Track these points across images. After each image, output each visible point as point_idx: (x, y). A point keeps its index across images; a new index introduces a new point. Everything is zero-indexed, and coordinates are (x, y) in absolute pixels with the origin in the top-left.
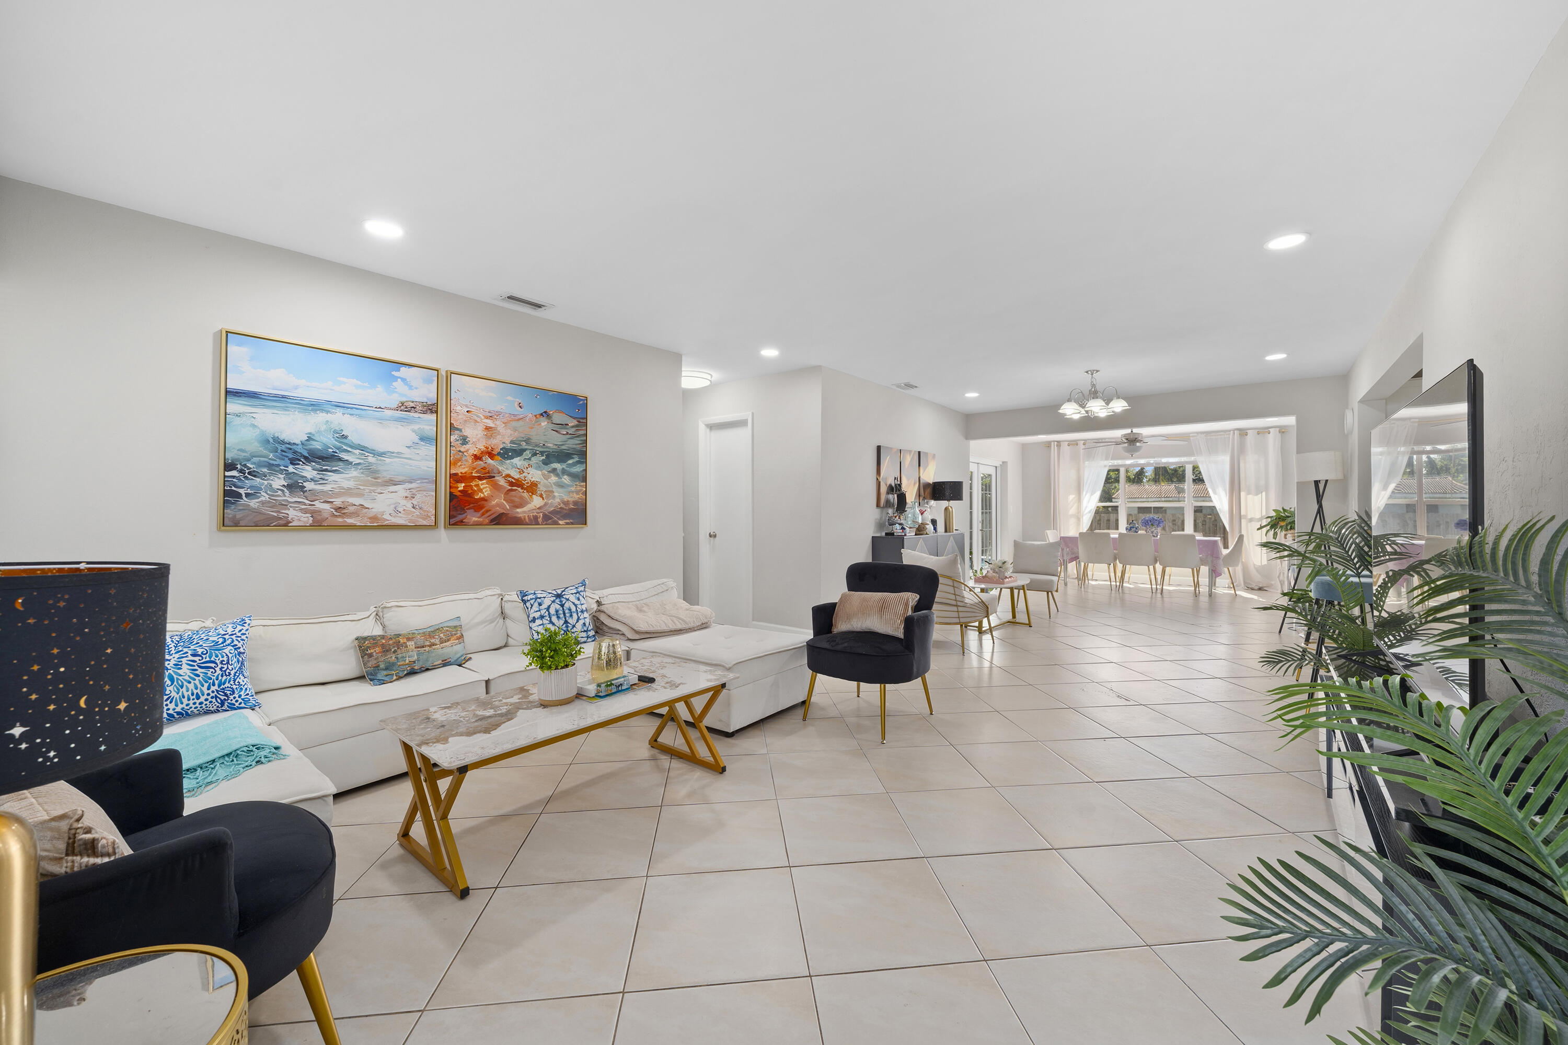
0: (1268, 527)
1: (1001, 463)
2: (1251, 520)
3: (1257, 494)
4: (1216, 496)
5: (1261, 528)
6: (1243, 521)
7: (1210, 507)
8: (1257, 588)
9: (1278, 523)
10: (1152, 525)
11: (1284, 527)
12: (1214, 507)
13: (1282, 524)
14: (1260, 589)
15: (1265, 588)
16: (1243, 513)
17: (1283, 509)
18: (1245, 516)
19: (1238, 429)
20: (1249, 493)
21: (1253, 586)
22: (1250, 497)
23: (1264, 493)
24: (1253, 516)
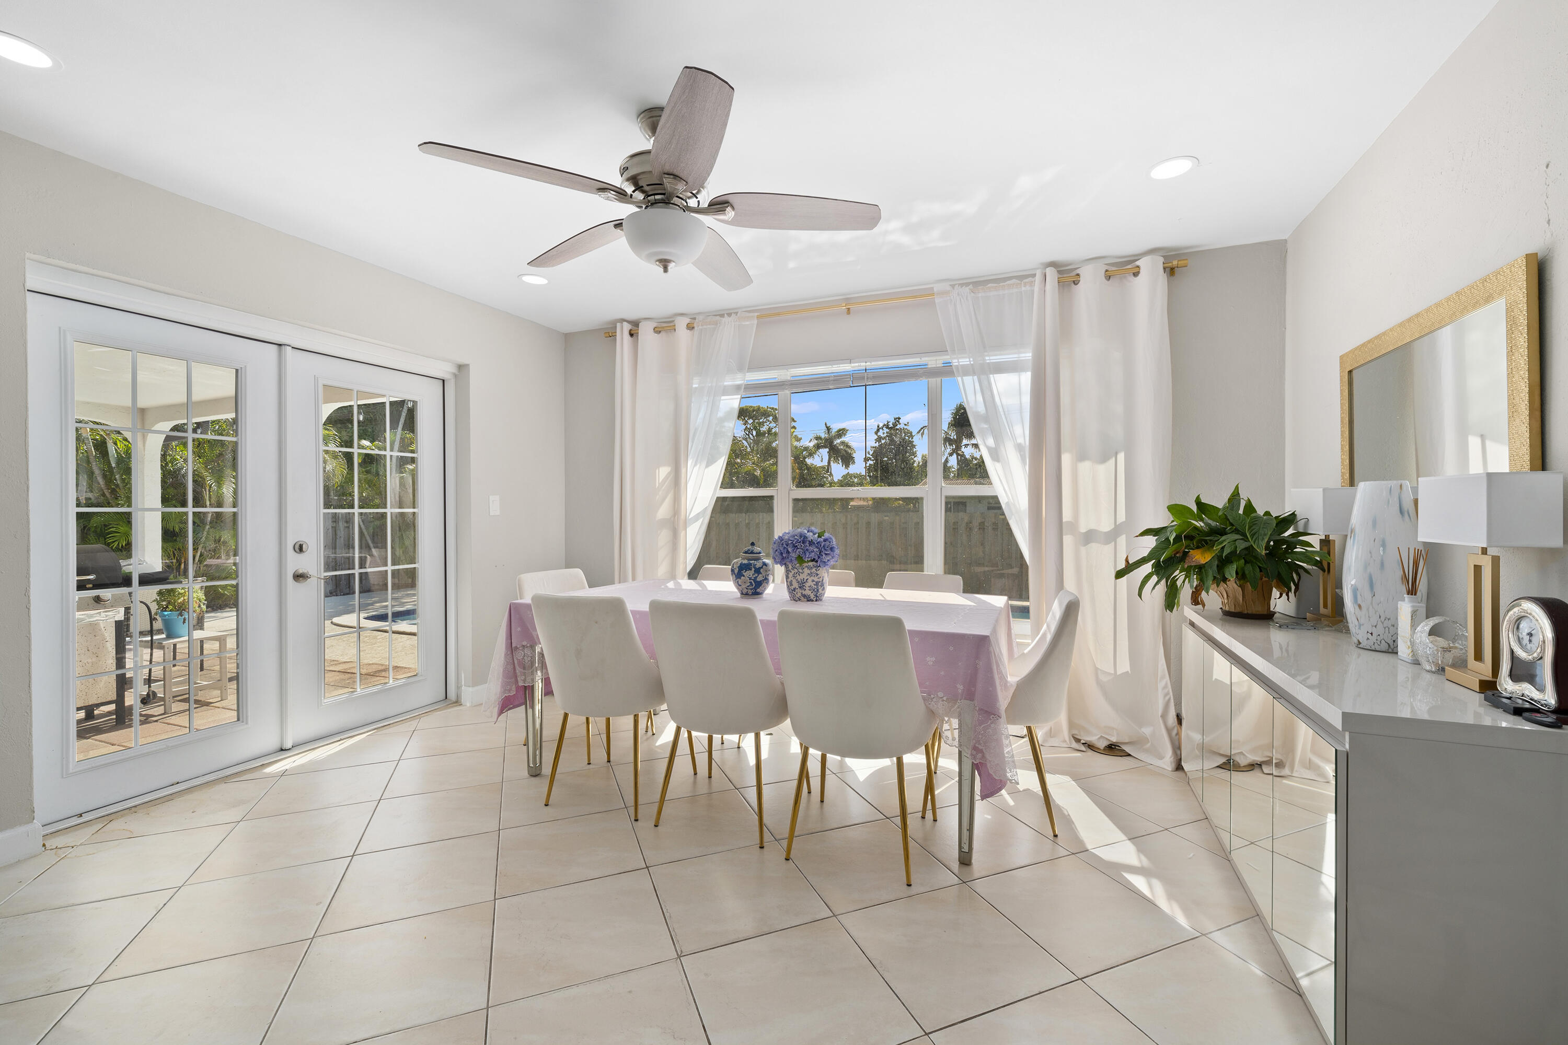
0: (1148, 568)
1: (454, 370)
2: (1089, 537)
3: (1104, 459)
4: (998, 465)
5: (1129, 568)
6: (1068, 540)
7: (980, 499)
8: (1102, 745)
9: (1185, 554)
10: (800, 559)
11: (1211, 572)
12: (995, 498)
13: (1201, 557)
14: (1113, 749)
15: (1127, 749)
16: (1067, 516)
17: (1199, 503)
18: (1073, 526)
19: (1053, 264)
20: (1082, 456)
21: (1092, 739)
22: (1085, 467)
23: (1121, 457)
24: (1093, 526)
